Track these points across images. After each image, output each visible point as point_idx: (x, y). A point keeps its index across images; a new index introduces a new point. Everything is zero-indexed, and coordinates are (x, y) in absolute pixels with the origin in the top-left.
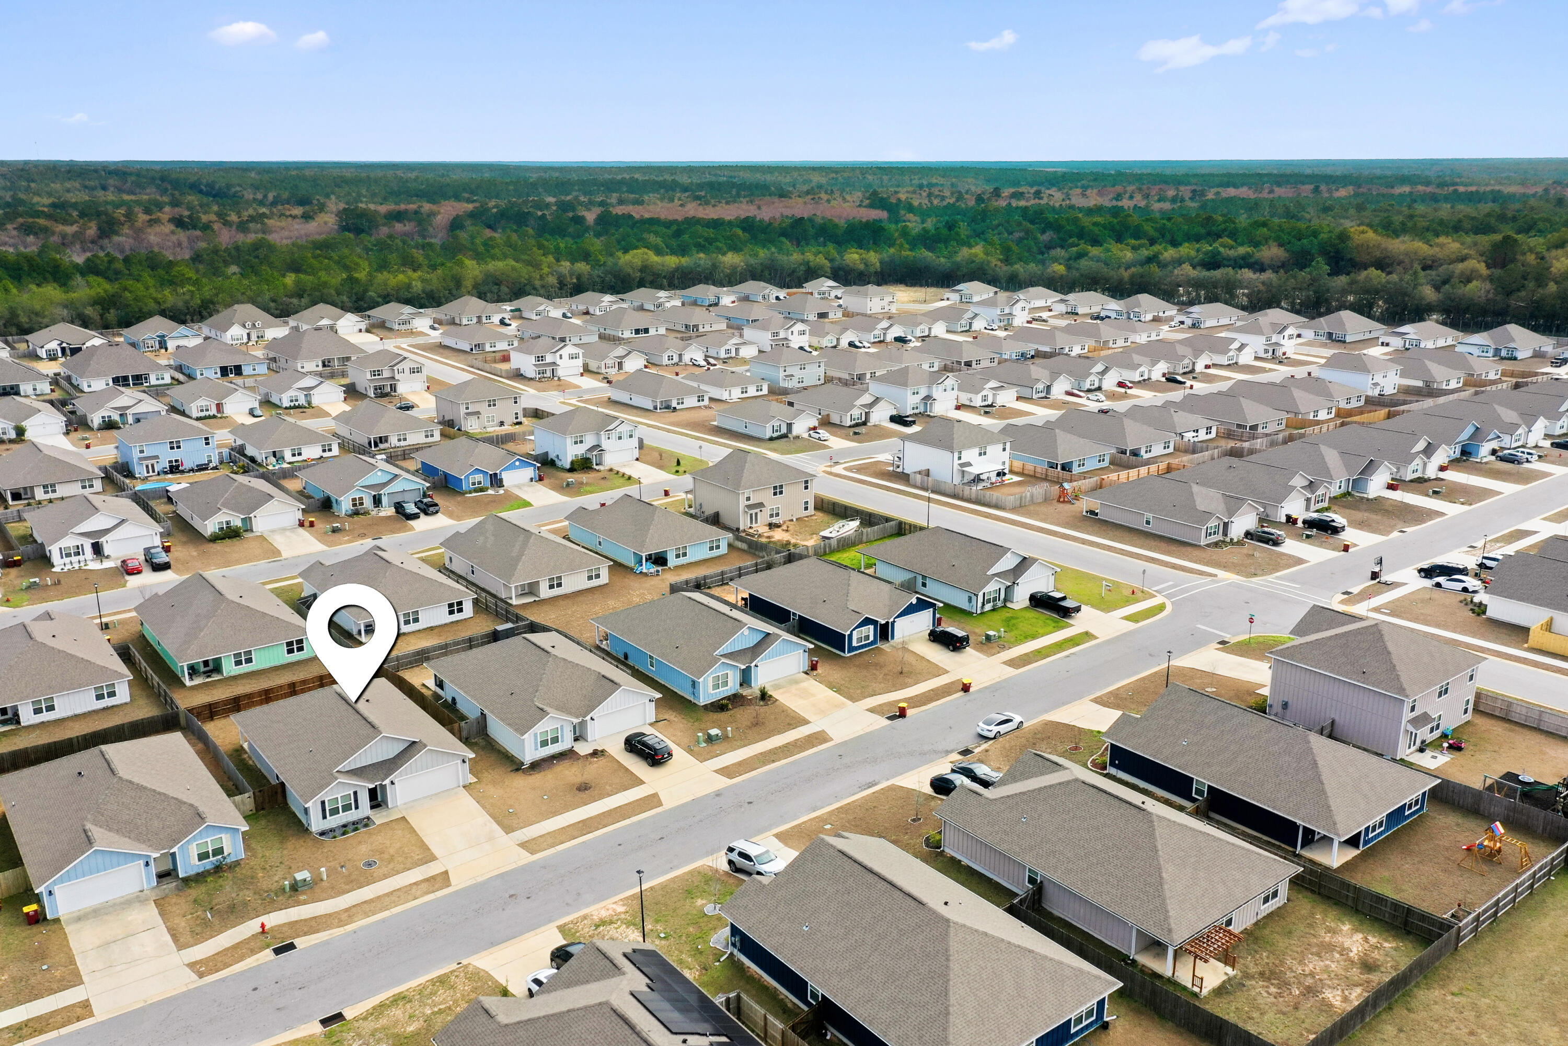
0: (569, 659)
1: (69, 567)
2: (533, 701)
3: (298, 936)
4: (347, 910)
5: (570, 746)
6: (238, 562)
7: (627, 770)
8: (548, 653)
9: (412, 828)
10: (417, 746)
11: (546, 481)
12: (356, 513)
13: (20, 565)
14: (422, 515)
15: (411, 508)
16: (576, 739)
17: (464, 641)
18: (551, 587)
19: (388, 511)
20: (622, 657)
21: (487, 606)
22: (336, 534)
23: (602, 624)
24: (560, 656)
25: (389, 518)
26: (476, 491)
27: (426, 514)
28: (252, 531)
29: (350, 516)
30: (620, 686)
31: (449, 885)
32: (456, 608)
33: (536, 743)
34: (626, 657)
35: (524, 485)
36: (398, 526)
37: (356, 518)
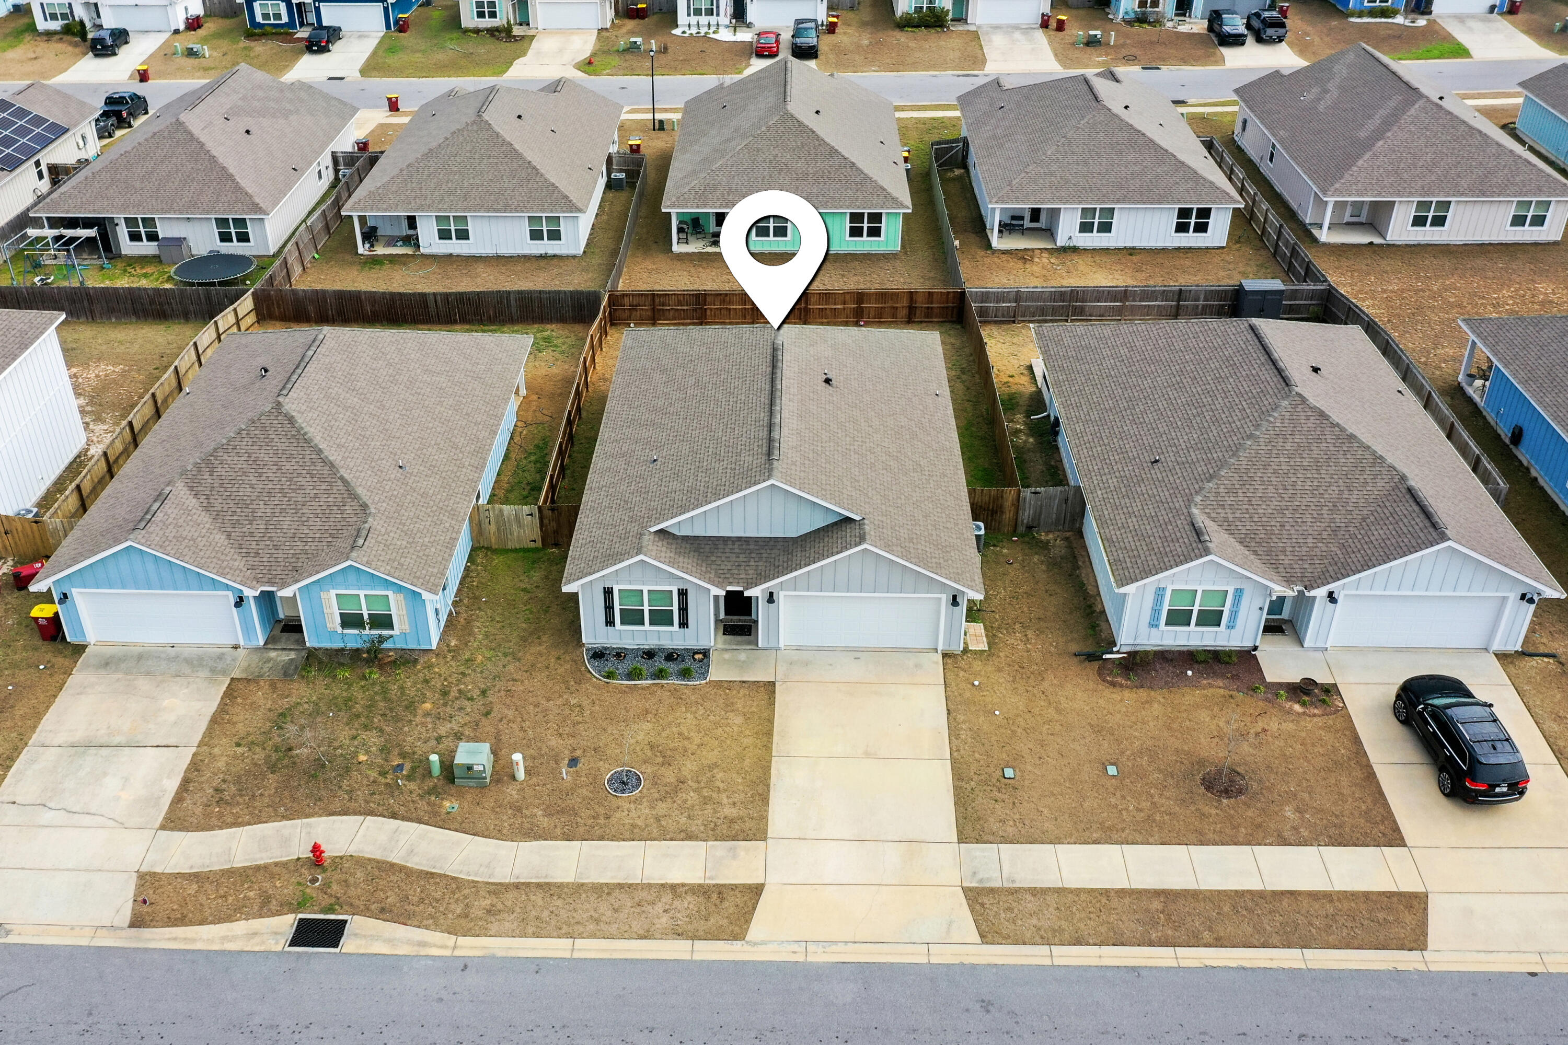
0: (1335, 418)
1: (694, 31)
2: (1189, 502)
3: (366, 912)
4: (498, 889)
5: (1248, 643)
6: (915, 67)
7: (1370, 776)
8: (1286, 381)
9: (771, 721)
10: (849, 530)
11: (1520, 17)
12: (1141, 19)
13: (643, 18)
14: (1250, 40)
15: (1235, 24)
16: (1272, 628)
17: (1165, 295)
18: (1419, 221)
19: (1196, 24)
20: (1505, 433)
21: (1264, 230)
22: (1089, 49)
23: (1484, 340)
24: (1312, 400)
25: (1190, 36)
26: (1372, 13)
27: (1259, 40)
28: (965, 21)
29: (1129, 23)
30: (1443, 537)
31: (738, 936)
32: (1193, 221)
33: (1156, 612)
34: (1517, 436)
35: (1472, 17)
36: (1200, 53)
37: (1137, 28)
